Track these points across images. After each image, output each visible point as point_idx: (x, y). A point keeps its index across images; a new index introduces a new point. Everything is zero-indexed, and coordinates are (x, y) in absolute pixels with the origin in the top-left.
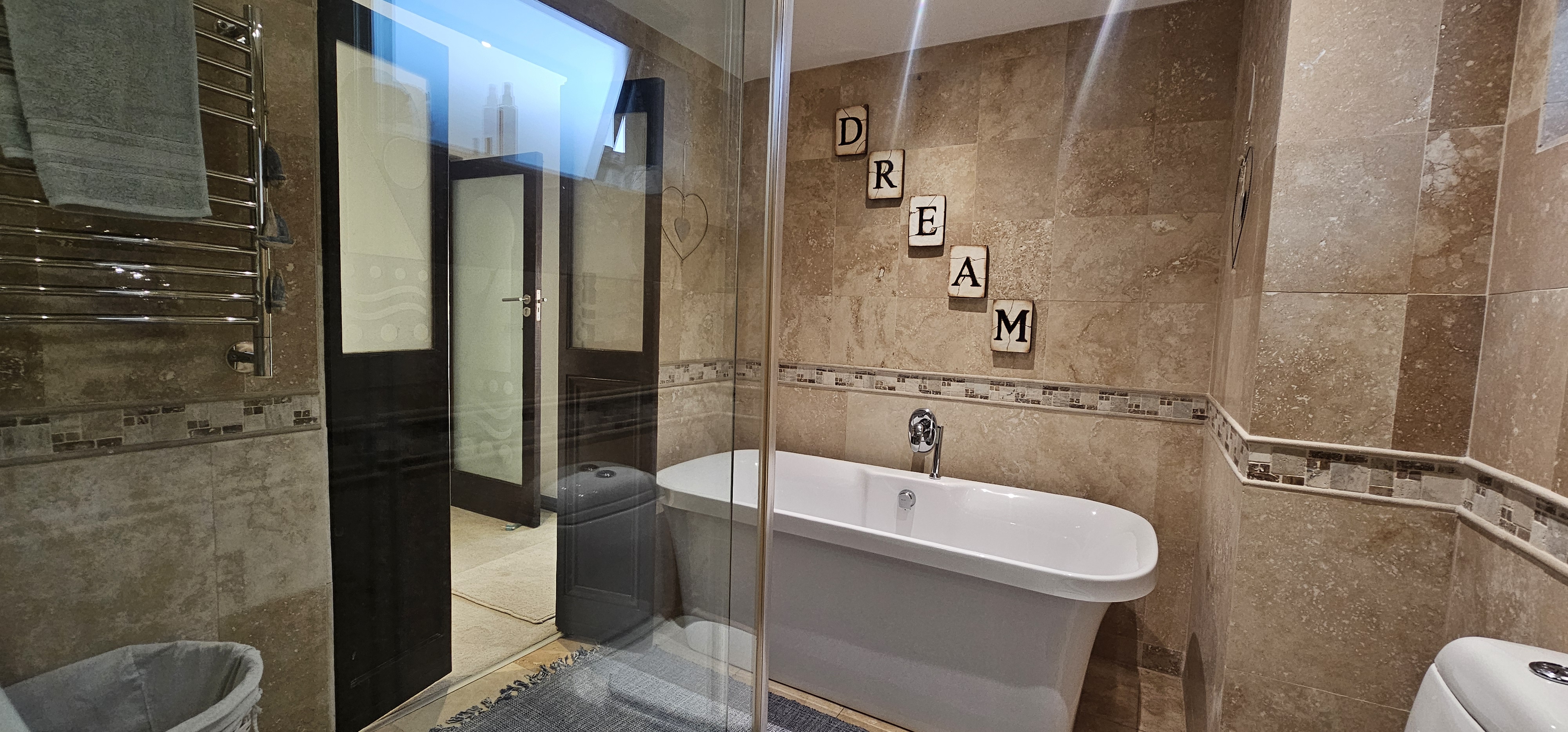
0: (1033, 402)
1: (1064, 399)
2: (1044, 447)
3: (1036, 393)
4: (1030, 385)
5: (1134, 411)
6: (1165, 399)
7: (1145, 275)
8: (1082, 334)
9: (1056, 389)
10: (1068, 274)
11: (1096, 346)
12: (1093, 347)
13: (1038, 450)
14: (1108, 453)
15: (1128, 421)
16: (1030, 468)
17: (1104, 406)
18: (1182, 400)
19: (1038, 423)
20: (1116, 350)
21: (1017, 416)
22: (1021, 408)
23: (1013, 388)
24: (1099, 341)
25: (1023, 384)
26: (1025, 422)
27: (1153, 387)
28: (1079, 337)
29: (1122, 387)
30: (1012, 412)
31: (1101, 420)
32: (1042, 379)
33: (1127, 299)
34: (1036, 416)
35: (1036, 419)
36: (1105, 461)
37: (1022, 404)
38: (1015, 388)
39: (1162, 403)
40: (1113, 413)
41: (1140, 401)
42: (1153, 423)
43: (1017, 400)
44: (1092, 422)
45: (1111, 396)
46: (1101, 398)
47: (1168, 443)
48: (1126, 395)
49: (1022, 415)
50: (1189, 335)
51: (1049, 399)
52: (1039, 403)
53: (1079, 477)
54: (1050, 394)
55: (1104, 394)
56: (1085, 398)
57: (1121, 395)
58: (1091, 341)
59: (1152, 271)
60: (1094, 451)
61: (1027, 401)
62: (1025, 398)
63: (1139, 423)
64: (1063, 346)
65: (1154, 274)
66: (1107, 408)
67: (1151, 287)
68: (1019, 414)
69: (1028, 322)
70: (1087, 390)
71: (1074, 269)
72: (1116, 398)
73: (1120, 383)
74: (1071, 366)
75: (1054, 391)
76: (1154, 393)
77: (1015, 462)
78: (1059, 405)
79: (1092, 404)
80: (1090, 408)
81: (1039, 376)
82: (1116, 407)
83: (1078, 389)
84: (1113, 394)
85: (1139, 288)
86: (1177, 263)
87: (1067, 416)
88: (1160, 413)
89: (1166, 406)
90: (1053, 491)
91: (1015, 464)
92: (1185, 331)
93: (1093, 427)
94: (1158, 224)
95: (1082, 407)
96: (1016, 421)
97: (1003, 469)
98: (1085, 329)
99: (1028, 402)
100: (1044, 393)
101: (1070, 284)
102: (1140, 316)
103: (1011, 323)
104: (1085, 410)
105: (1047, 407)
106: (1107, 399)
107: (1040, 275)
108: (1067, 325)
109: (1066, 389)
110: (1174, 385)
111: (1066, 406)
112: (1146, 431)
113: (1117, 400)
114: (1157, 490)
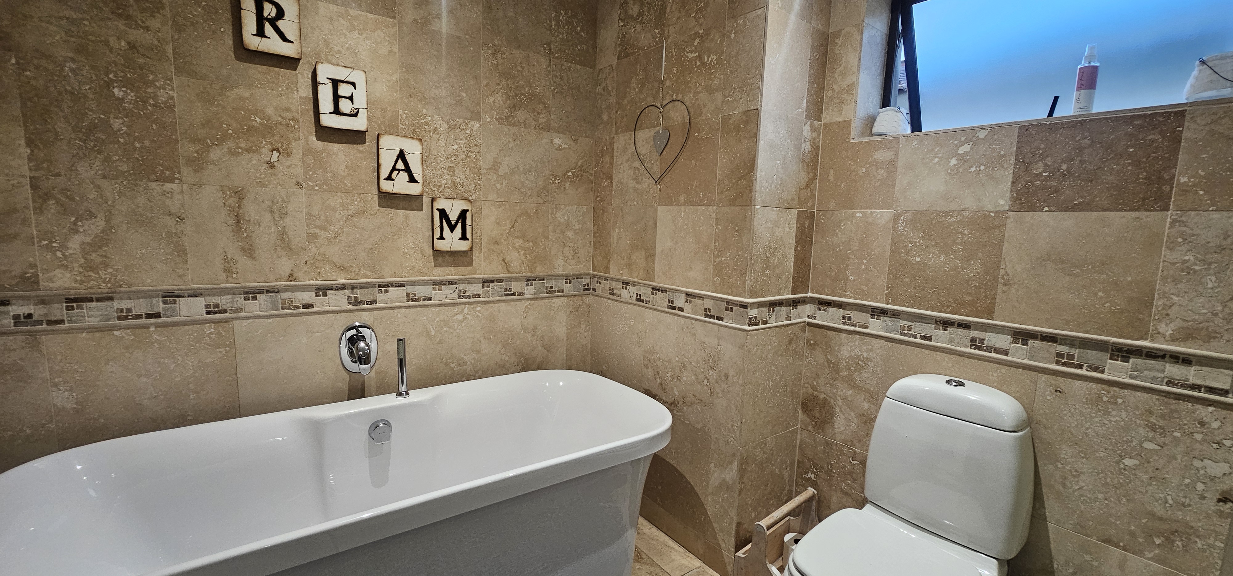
0: (474, 296)
1: (499, 290)
2: (486, 335)
3: (476, 288)
4: (470, 281)
5: (550, 291)
6: (568, 279)
7: (551, 181)
8: (510, 231)
9: (492, 282)
10: (495, 176)
11: (521, 241)
12: (519, 243)
13: (482, 339)
14: (535, 328)
15: (547, 300)
16: (476, 357)
17: (530, 291)
18: (577, 279)
19: (480, 315)
20: (535, 243)
21: (462, 312)
22: (465, 304)
23: (455, 286)
24: (523, 236)
25: (463, 281)
26: (469, 316)
27: (559, 271)
28: (508, 233)
29: (541, 274)
30: (456, 309)
31: (528, 303)
32: (481, 274)
33: (541, 201)
34: (479, 309)
35: (479, 311)
36: (533, 335)
37: (464, 300)
38: (457, 286)
39: (566, 283)
40: (536, 296)
41: (552, 283)
42: (562, 299)
43: (459, 297)
44: (521, 305)
45: (533, 282)
46: (527, 285)
47: (571, 312)
48: (543, 280)
49: (466, 310)
50: (579, 229)
51: (488, 292)
52: (479, 296)
53: (515, 354)
54: (488, 287)
55: (529, 280)
56: (515, 287)
57: (540, 280)
58: (517, 237)
59: (555, 179)
60: (525, 329)
61: (469, 297)
62: (467, 294)
63: (553, 301)
64: (497, 243)
65: (557, 182)
66: (532, 292)
67: (555, 192)
68: (463, 310)
69: (468, 221)
70: (517, 279)
71: (501, 172)
72: (537, 283)
73: (540, 270)
74: (503, 260)
75: (491, 284)
76: (562, 275)
77: (462, 356)
78: (496, 296)
79: (521, 291)
80: (519, 294)
81: (477, 272)
82: (538, 290)
83: (510, 280)
84: (535, 280)
85: (548, 192)
86: (570, 174)
87: (503, 304)
88: (565, 291)
89: (569, 284)
90: (497, 372)
91: (463, 358)
92: (577, 227)
93: (523, 310)
94: (557, 141)
95: (513, 294)
96: (460, 317)
97: (452, 365)
98: (513, 227)
99: (470, 298)
100: (483, 287)
101: (499, 186)
102: (550, 216)
103: (453, 222)
104: (516, 297)
105: (486, 299)
106: (531, 285)
107: (472, 175)
108: (498, 223)
109: (500, 281)
110: (572, 269)
111: (502, 295)
112: (558, 305)
113: (538, 285)
114: (567, 349)
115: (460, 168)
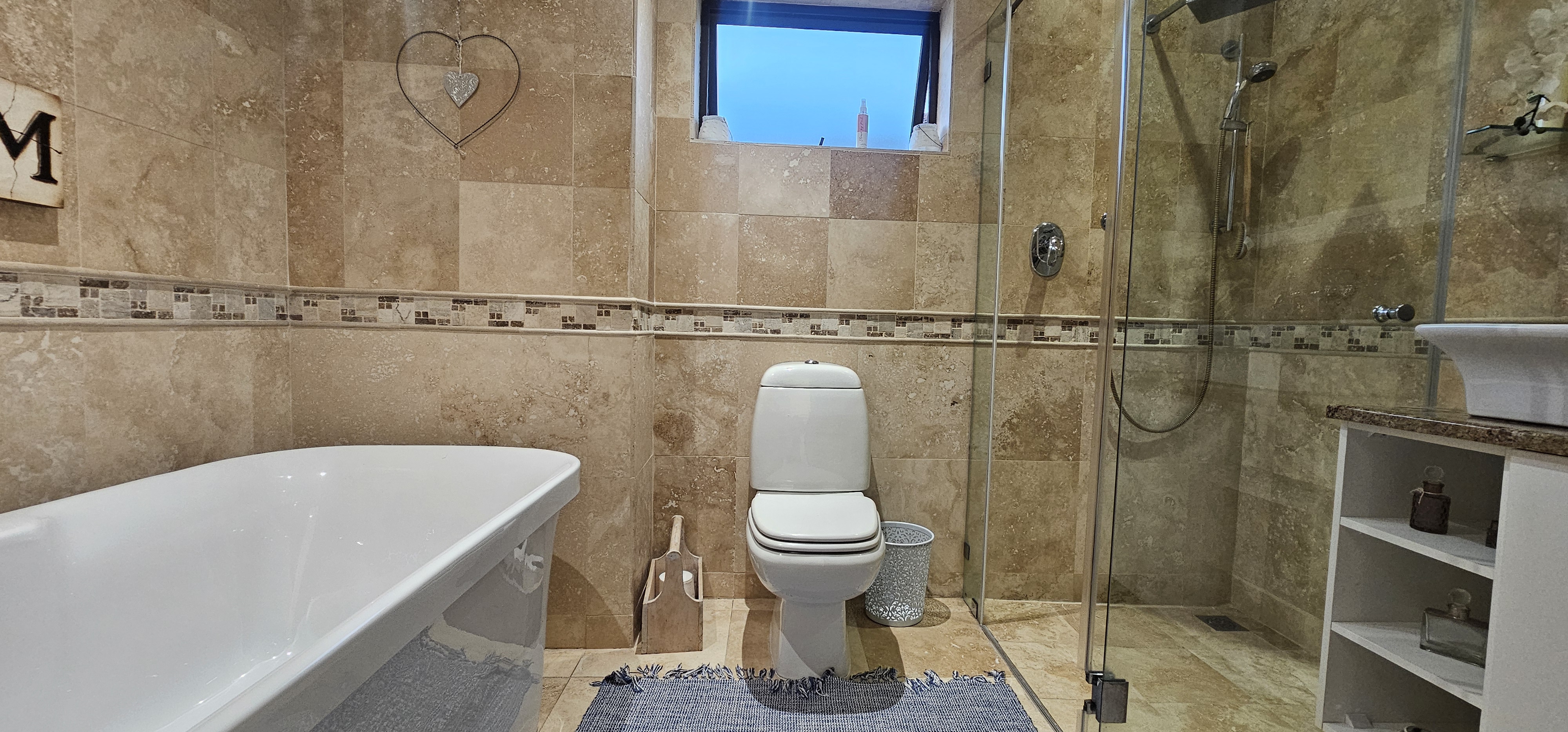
0: (63, 313)
1: (120, 303)
2: (96, 399)
3: (67, 295)
4: (52, 278)
5: (220, 315)
6: (251, 294)
7: (215, 108)
8: (140, 186)
9: (104, 284)
10: (105, 63)
11: (163, 210)
12: (158, 211)
13: (86, 408)
14: (197, 386)
15: (216, 331)
16: (74, 449)
17: (182, 310)
18: (266, 296)
19: (80, 354)
20: (190, 219)
21: (34, 346)
22: (43, 327)
23: (12, 286)
24: (167, 201)
25: (35, 275)
26: (52, 356)
27: (237, 278)
28: (135, 189)
29: (204, 280)
30: (20, 338)
31: (182, 334)
32: (78, 264)
33: (198, 140)
34: (76, 340)
35: (77, 347)
36: (194, 399)
37: (38, 319)
38: (18, 285)
39: (248, 302)
40: (198, 321)
41: (225, 300)
42: (244, 330)
43: (25, 312)
44: (170, 338)
45: (189, 294)
46: (178, 298)
47: (259, 356)
48: (207, 292)
49: (45, 343)
50: (265, 209)
51: (92, 305)
52: (74, 313)
53: (160, 436)
54: (95, 295)
55: (181, 290)
56: (154, 300)
57: (202, 292)
58: (154, 200)
59: (223, 106)
60: (178, 388)
61: (50, 312)
62: (43, 305)
63: (228, 333)
64: (111, 203)
65: (225, 111)
66: (188, 313)
67: (223, 130)
68: (37, 342)
69: (55, 142)
70: (156, 284)
71: (117, 56)
72: (197, 298)
73: (202, 273)
74: (128, 243)
75: (101, 290)
76: (240, 287)
77: (39, 446)
78: (113, 314)
79: (165, 308)
80: (163, 316)
81: (71, 259)
82: (198, 311)
83: (143, 284)
84: (192, 292)
85: (211, 127)
86: (247, 104)
87: (132, 334)
88: (246, 316)
89: (252, 305)
90: (122, 477)
91: (41, 451)
92: (262, 203)
93: (173, 348)
94: (224, 37)
95: (150, 315)
96: (31, 358)
97: (14, 471)
98: (145, 177)
99: (52, 315)
100: (83, 294)
101: (112, 86)
102: (215, 173)
103: (17, 136)
104: (157, 321)
105: (91, 320)
106: (185, 299)
107: (50, 45)
108: (113, 162)
109: (122, 284)
110: (258, 277)
111: (127, 315)
112: (236, 342)
113: (198, 301)
114: (255, 423)
115: (21, 18)
